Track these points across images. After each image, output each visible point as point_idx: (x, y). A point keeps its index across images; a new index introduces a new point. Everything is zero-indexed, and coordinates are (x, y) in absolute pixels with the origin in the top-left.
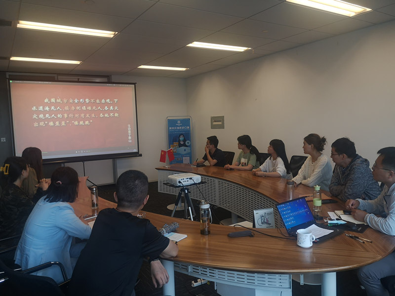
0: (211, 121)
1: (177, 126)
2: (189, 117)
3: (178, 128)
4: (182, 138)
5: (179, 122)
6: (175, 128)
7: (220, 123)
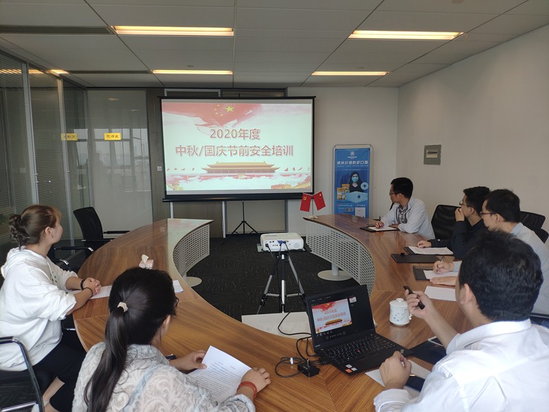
0: (425, 152)
1: (350, 160)
2: (368, 147)
6: (346, 163)
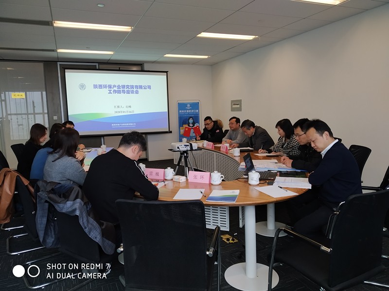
0: (231, 104)
1: (187, 109)
2: (198, 101)
3: (188, 111)
4: (191, 121)
5: (189, 105)
6: (185, 111)
7: (238, 106)
